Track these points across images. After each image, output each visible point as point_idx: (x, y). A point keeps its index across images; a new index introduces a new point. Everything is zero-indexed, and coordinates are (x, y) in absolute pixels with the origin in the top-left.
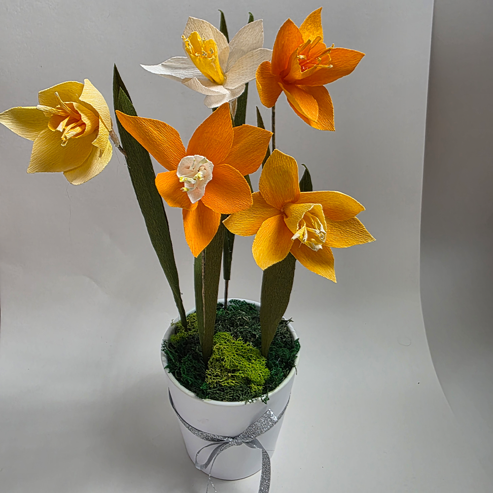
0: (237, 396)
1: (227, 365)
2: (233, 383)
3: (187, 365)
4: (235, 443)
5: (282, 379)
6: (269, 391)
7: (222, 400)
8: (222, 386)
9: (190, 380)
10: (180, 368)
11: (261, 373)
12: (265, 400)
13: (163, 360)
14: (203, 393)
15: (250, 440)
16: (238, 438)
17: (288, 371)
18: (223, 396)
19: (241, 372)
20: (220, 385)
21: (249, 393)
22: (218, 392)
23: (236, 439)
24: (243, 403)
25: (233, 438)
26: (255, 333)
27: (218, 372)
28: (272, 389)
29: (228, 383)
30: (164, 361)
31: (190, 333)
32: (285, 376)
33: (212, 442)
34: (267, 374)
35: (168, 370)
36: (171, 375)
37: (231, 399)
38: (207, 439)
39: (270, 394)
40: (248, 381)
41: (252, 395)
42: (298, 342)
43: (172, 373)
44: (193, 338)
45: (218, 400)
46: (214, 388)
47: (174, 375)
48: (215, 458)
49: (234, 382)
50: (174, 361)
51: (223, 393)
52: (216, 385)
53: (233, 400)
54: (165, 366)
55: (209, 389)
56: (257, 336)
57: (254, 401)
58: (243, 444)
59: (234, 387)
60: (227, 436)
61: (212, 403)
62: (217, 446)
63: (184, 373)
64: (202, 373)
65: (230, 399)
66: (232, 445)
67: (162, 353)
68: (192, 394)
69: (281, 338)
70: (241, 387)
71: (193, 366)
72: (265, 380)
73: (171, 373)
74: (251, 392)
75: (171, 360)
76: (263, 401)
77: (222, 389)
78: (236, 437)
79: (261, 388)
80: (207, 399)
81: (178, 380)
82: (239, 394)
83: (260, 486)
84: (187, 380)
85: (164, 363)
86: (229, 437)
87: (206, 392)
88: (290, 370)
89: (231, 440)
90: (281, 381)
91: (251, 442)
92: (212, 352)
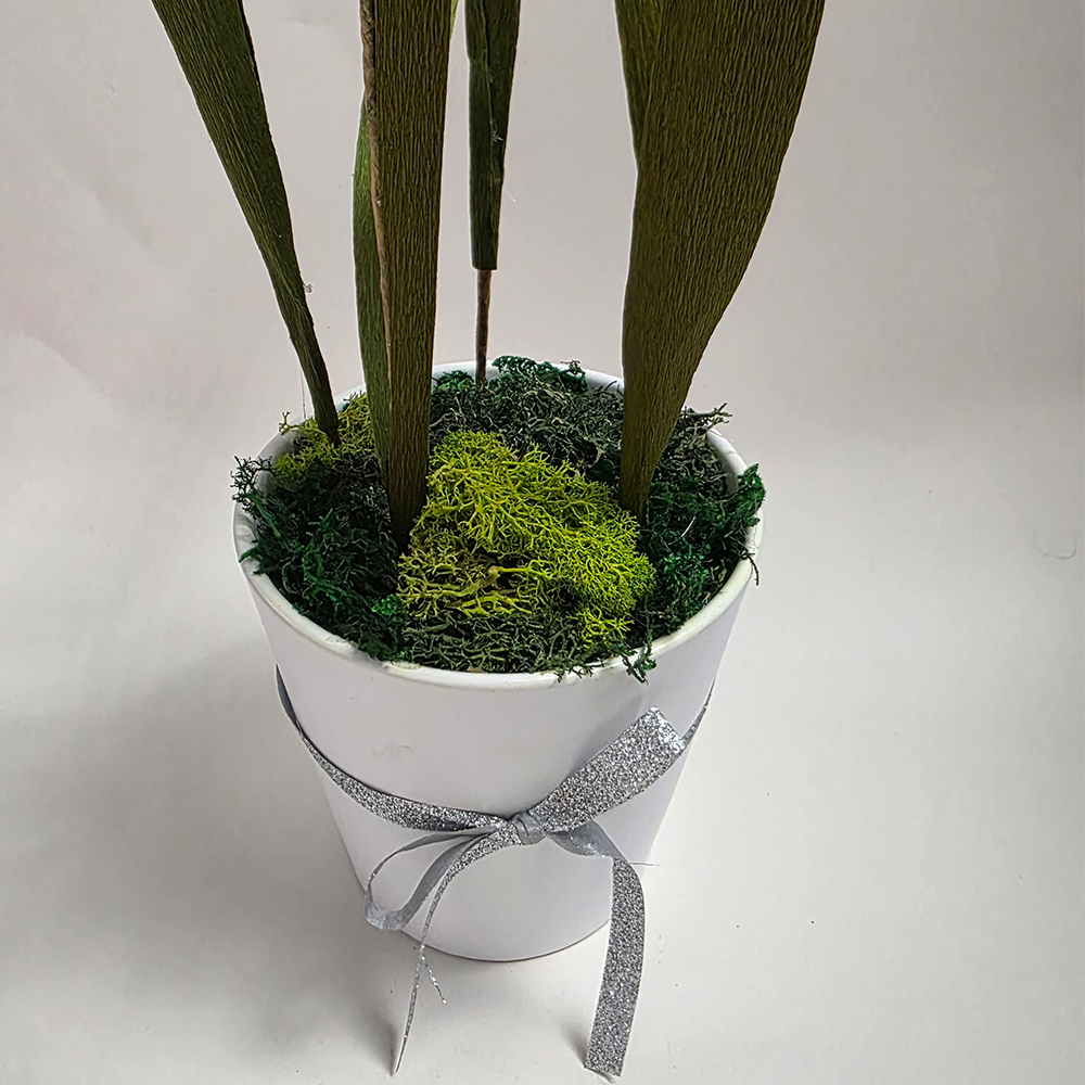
0: (524, 653)
1: (485, 534)
2: (508, 606)
3: (328, 542)
4: (515, 836)
5: (703, 596)
6: (654, 639)
7: (463, 669)
8: (464, 616)
9: (337, 594)
10: (301, 554)
11: (621, 569)
12: (636, 665)
13: (240, 533)
14: (387, 639)
15: (573, 824)
16: (526, 818)
17: (724, 572)
18: (470, 655)
19: (539, 561)
20: (456, 614)
21: (570, 644)
22: (447, 638)
23: (519, 820)
24: (551, 676)
25: (508, 819)
26: (594, 441)
27: (447, 561)
28: (665, 629)
29: (487, 606)
30: (242, 538)
31: (345, 448)
32: (713, 588)
33: (429, 834)
34: (643, 578)
35: (254, 566)
36: (264, 582)
37: (500, 663)
38: (411, 823)
39: (658, 648)
40: (568, 599)
41: (583, 651)
42: (755, 476)
43: (270, 575)
44: (357, 463)
45: (448, 668)
46: (430, 622)
47: (278, 584)
48: (442, 889)
49: (511, 601)
50: (278, 534)
51: (465, 643)
52: (442, 615)
53: (509, 666)
54: (244, 551)
55: (412, 626)
56: (600, 452)
57: (595, 670)
58: (547, 840)
59: (514, 621)
60: (485, 810)
61: (421, 677)
62: (447, 845)
63: (313, 572)
64: (386, 572)
65: (494, 662)
66: (506, 845)
67: (237, 515)
68: (343, 646)
69: (689, 466)
70: (541, 620)
71: (350, 547)
72: (636, 597)
73: (264, 576)
74: (581, 642)
75: (269, 530)
76: (631, 671)
77: (464, 629)
78: (520, 813)
79: (620, 625)
80: (406, 664)
81: (293, 599)
82: (534, 648)
83: (604, 986)
84: (321, 595)
85: (241, 543)
86: (491, 815)
87: (400, 635)
88: (731, 568)
89: (498, 826)
90: (698, 605)
91: (574, 832)
92: (426, 491)
